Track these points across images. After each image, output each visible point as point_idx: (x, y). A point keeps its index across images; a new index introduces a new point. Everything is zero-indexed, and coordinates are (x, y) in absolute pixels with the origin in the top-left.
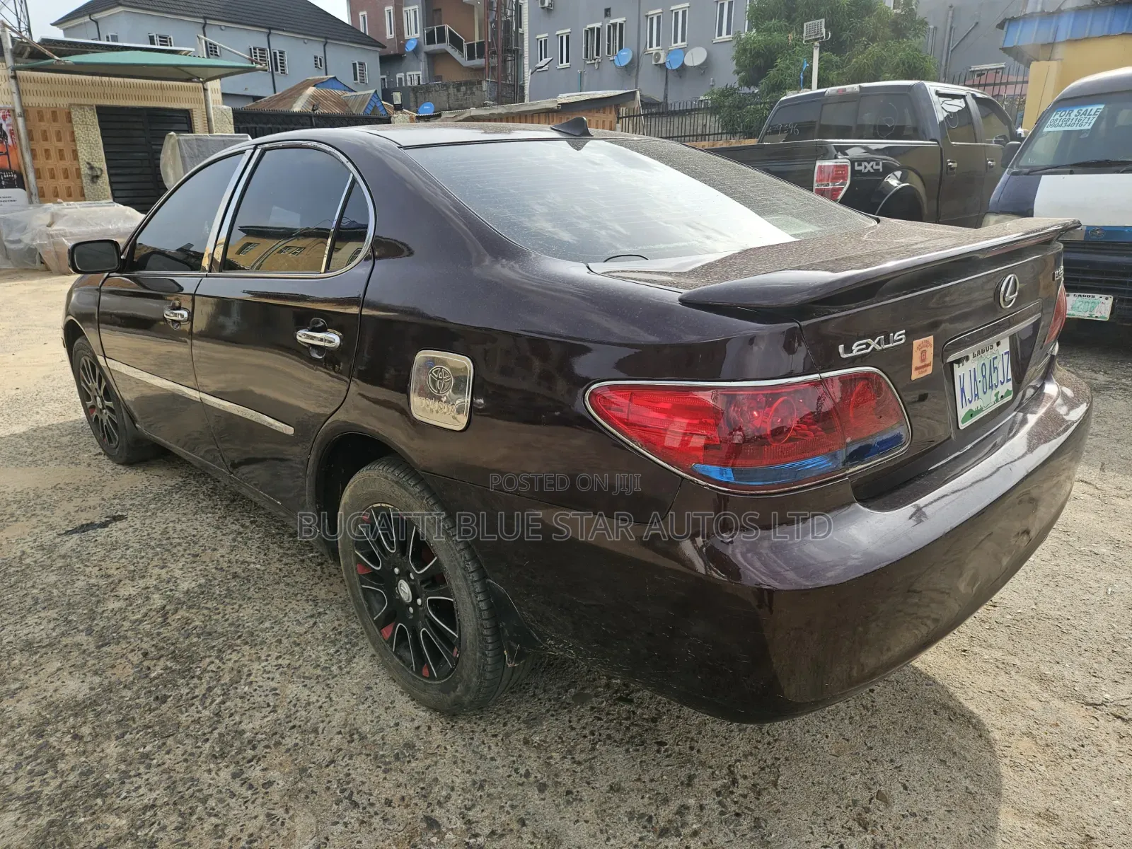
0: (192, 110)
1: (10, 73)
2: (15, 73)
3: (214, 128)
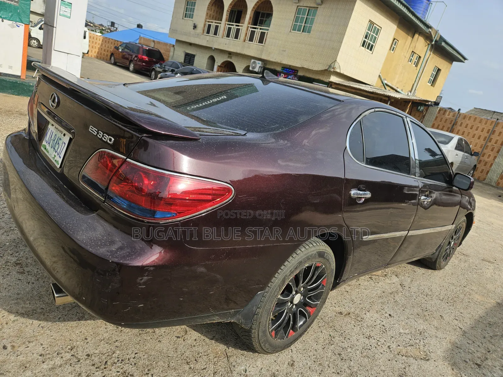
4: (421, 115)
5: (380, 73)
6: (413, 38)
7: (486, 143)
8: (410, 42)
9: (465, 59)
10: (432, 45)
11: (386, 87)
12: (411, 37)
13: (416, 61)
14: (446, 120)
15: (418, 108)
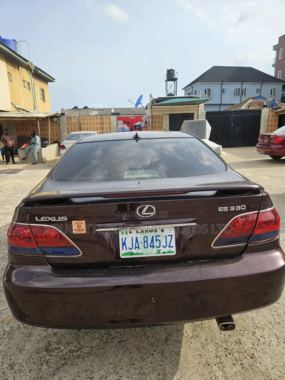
0: (194, 113)
1: (150, 107)
2: (151, 107)
3: (199, 118)
4: (57, 124)
5: (11, 101)
6: (19, 70)
7: (102, 131)
8: (19, 73)
9: (54, 80)
10: (32, 73)
11: (19, 110)
12: (17, 69)
13: (28, 86)
14: (74, 123)
15: (53, 120)
